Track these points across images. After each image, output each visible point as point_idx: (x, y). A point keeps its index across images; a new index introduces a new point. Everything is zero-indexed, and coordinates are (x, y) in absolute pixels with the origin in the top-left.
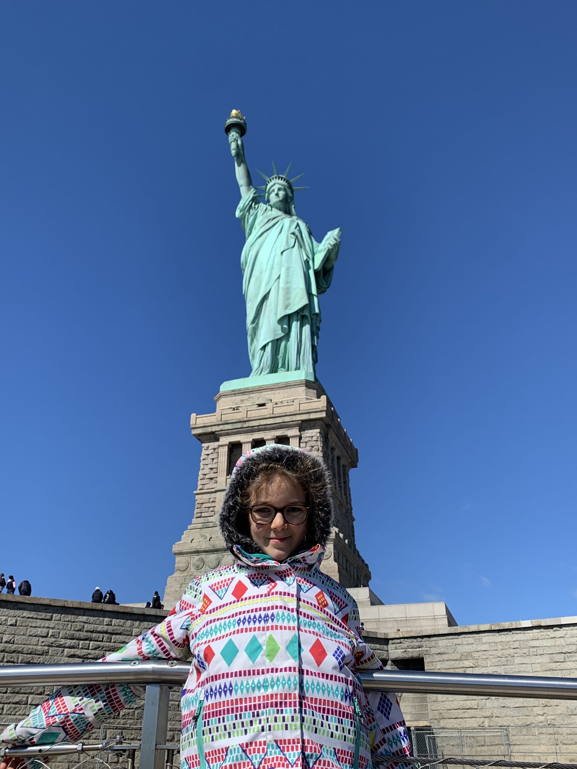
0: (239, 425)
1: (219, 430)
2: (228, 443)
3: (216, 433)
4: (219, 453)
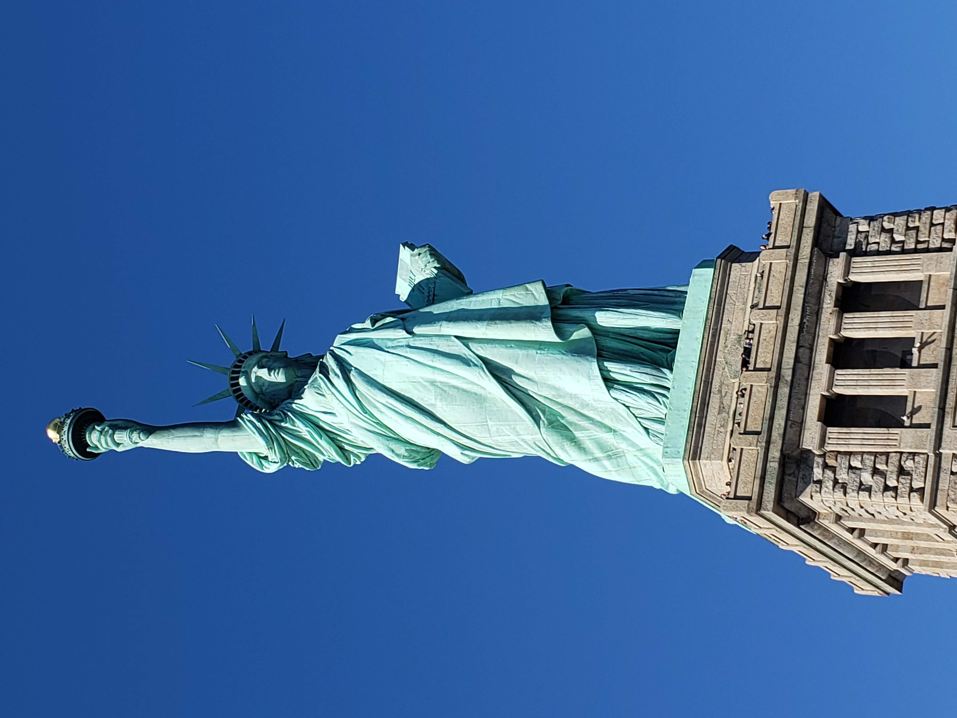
0: (784, 391)
1: (780, 442)
2: (820, 426)
4: (839, 452)
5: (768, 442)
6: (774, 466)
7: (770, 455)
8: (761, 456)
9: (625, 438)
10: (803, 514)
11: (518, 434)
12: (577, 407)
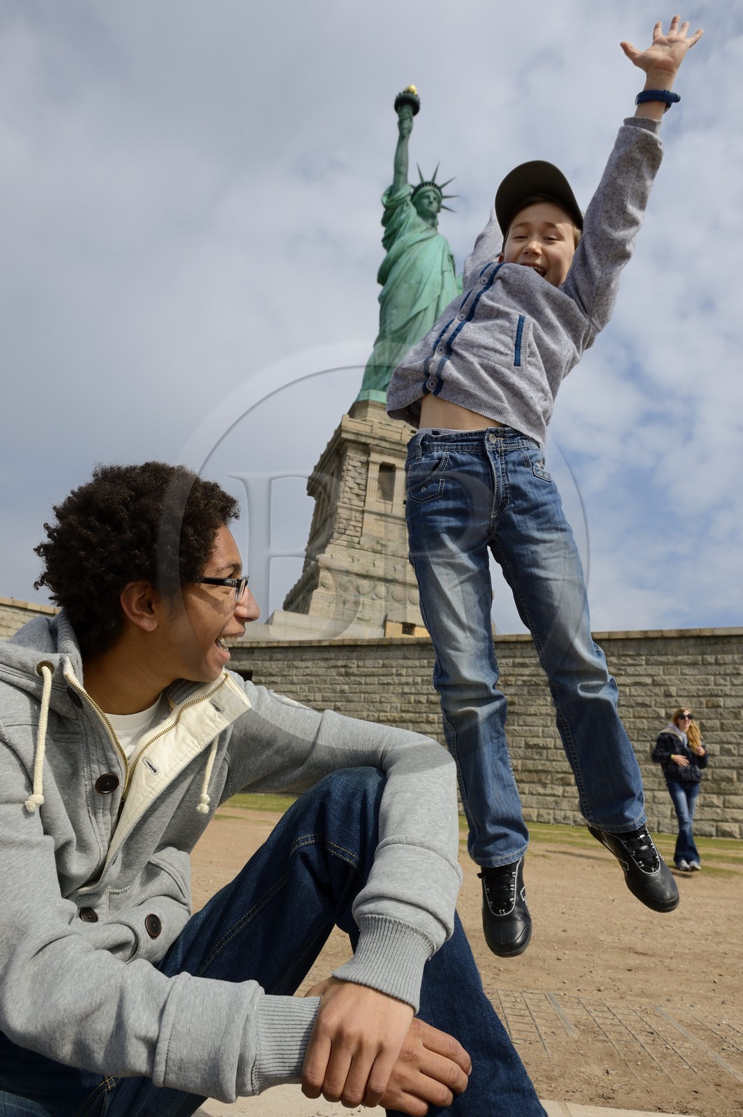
1: (374, 443)
2: (381, 462)
3: (370, 446)
4: (368, 469)
5: (374, 438)
6: (363, 440)
7: (368, 438)
8: (368, 434)
9: (383, 376)
10: (341, 452)
11: (389, 324)
12: (400, 353)
